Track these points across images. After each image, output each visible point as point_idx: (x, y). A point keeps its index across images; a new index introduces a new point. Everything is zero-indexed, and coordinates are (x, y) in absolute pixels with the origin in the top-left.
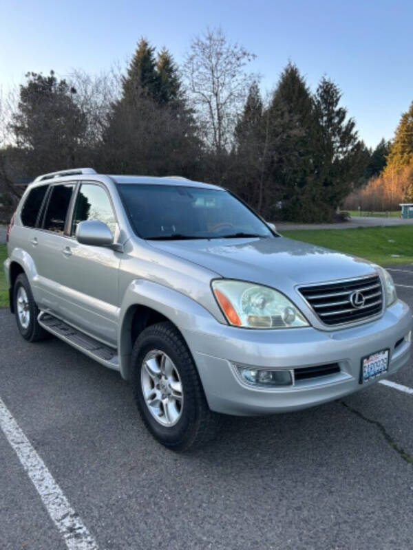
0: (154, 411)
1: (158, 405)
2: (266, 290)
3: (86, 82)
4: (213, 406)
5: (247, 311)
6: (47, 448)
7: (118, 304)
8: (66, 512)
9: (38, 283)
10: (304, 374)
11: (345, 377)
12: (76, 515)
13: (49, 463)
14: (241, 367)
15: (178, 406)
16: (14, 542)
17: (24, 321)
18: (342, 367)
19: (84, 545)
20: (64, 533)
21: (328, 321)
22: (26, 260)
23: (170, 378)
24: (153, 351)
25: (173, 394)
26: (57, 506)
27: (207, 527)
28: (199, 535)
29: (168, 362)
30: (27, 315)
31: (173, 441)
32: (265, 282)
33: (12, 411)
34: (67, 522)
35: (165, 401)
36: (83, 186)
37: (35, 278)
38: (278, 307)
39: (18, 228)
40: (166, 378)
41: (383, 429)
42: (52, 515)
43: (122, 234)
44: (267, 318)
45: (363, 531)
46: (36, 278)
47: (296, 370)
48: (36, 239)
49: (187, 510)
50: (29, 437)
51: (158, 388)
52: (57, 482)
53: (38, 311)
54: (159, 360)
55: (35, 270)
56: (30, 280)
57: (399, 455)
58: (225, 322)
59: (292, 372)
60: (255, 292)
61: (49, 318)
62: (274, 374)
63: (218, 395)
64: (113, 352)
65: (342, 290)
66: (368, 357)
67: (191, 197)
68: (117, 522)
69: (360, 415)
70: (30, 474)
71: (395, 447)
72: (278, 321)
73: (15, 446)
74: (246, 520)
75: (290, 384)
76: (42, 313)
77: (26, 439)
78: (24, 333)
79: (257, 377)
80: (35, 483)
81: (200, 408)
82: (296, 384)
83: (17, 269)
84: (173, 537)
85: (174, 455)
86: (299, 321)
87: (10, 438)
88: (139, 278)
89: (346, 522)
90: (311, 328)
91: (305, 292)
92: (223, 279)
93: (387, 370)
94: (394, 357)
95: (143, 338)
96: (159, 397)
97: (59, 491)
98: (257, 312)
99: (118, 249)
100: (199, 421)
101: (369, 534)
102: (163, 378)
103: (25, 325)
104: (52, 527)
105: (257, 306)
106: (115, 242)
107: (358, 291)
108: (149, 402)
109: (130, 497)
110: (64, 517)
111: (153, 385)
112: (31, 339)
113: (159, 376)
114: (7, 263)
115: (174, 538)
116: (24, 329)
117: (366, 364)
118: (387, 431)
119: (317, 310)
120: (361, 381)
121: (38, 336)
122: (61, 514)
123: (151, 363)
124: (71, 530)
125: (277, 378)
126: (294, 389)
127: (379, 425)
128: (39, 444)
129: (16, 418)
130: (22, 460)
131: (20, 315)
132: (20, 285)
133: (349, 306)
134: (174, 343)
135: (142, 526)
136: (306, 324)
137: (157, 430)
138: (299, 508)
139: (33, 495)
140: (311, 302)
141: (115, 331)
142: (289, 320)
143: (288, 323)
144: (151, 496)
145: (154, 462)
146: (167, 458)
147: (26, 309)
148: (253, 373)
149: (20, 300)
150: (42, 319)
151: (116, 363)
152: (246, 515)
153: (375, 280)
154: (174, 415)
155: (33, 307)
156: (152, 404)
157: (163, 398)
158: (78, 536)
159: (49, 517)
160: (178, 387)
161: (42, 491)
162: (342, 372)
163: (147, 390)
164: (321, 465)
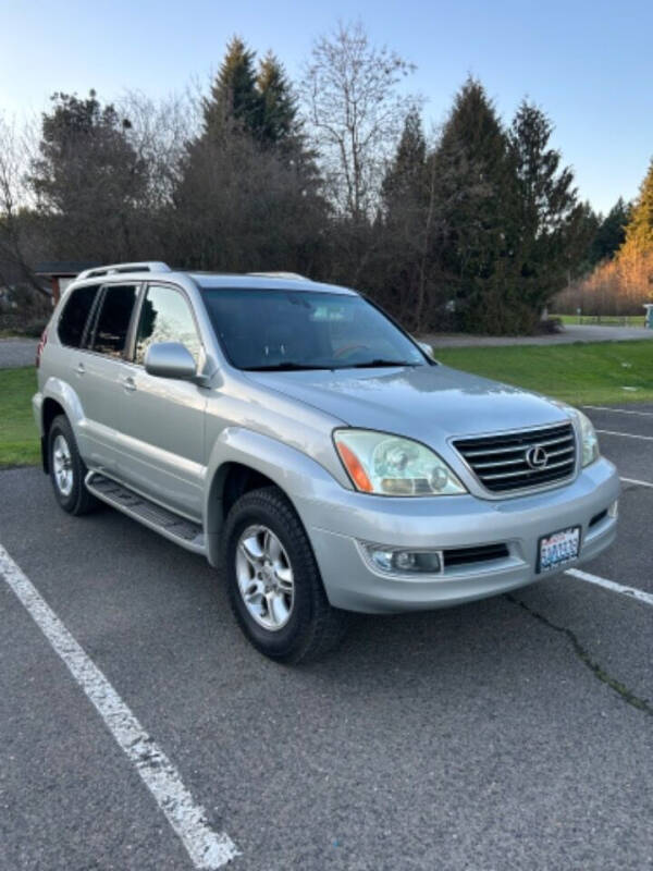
0: (255, 610)
1: (259, 601)
2: (408, 444)
3: (147, 110)
4: (334, 600)
5: (381, 471)
6: (108, 657)
7: (203, 461)
8: (138, 736)
9: (87, 431)
10: (458, 557)
11: (515, 563)
12: (151, 740)
13: (111, 677)
14: (372, 548)
15: (287, 602)
16: (71, 772)
17: (64, 483)
18: (512, 549)
19: (163, 774)
20: (137, 761)
21: (492, 486)
22: (66, 395)
23: (277, 564)
24: (254, 527)
25: (280, 586)
26: (126, 730)
27: (324, 756)
28: (313, 766)
29: (274, 542)
30: (69, 476)
31: (281, 650)
32: (407, 432)
33: (56, 609)
34: (140, 748)
35: (269, 596)
36: (151, 290)
37: (81, 422)
38: (424, 466)
39: (53, 349)
40: (271, 564)
41: (574, 639)
42: (119, 740)
43: (209, 362)
44: (408, 482)
45: (530, 764)
46: (83, 423)
47: (446, 553)
48: (81, 365)
49: (298, 736)
50: (82, 643)
51: (261, 579)
52: (124, 700)
53: (86, 471)
54: (261, 538)
55: (80, 409)
56: (72, 425)
57: (590, 673)
58: (351, 487)
59: (441, 557)
60: (392, 447)
61: (100, 480)
62: (417, 557)
63: (340, 586)
64: (198, 528)
65: (516, 444)
66: (548, 537)
67: (307, 306)
68: (205, 749)
69: (545, 621)
70: (87, 690)
71: (588, 663)
72: (423, 486)
73: (63, 655)
74: (376, 749)
75: (437, 570)
76: (91, 473)
77: (78, 647)
78: (65, 502)
79: (394, 562)
80: (93, 700)
81: (317, 603)
82: (446, 572)
83: (53, 408)
84: (280, 767)
85: (282, 669)
86: (452, 486)
87: (55, 644)
88: (233, 425)
89: (508, 753)
90: (469, 496)
91: (462, 446)
92: (350, 428)
93: (577, 555)
94: (589, 538)
95: (239, 509)
96: (261, 589)
97: (127, 711)
98: (396, 474)
99: (202, 383)
100: (315, 623)
101: (538, 768)
102: (267, 564)
103: (66, 491)
104: (120, 753)
105: (395, 465)
106: (199, 374)
107: (538, 446)
108: (246, 597)
109: (222, 720)
110: (136, 742)
111: (252, 574)
112: (76, 511)
113: (262, 561)
114: (38, 400)
115: (282, 768)
116: (63, 497)
117: (546, 545)
118: (580, 642)
119: (478, 472)
120: (538, 570)
121: (85, 506)
122: (130, 739)
123: (250, 544)
124: (145, 757)
125: (421, 562)
126: (441, 577)
127: (569, 632)
128: (95, 653)
129: (62, 619)
130: (75, 673)
131: (58, 476)
132: (58, 432)
133: (524, 466)
134: (283, 515)
135: (239, 754)
136: (463, 490)
137: (259, 635)
138: (449, 736)
139: (92, 715)
140: (470, 460)
141: (200, 500)
142: (442, 484)
143: (438, 489)
144: (249, 719)
145: (255, 678)
146: (272, 672)
147: (66, 467)
148: (389, 556)
149: (58, 454)
150: (91, 482)
151: (201, 545)
152: (377, 742)
153: (566, 429)
154: (282, 614)
155: (78, 465)
156: (252, 600)
157: (267, 592)
158: (154, 765)
159: (115, 742)
160: (287, 575)
161: (104, 711)
162: (512, 557)
163: (244, 581)
164: (482, 684)
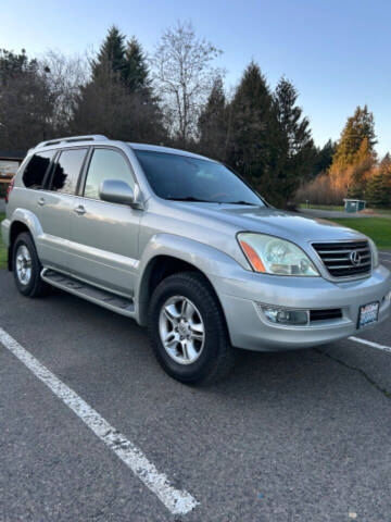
0: (172, 352)
1: (175, 346)
2: (285, 243)
4: (235, 342)
5: (269, 259)
6: (74, 381)
7: (137, 257)
8: (108, 429)
9: (44, 241)
10: (319, 315)
11: (346, 321)
12: (118, 432)
13: (80, 393)
14: (264, 307)
15: (197, 344)
16: (68, 453)
17: (24, 276)
18: (344, 312)
19: (131, 453)
20: (111, 445)
21: (334, 273)
22: (29, 218)
23: (190, 321)
24: (175, 297)
25: (192, 335)
26: (100, 427)
27: (235, 441)
28: (230, 447)
29: (190, 306)
30: (28, 273)
31: (191, 378)
32: (287, 237)
33: (32, 352)
34: (112, 437)
35: (183, 343)
36: (96, 151)
37: (41, 236)
38: (295, 257)
39: (18, 190)
40: (186, 321)
41: (365, 375)
42: (96, 432)
43: (141, 196)
44: (286, 267)
45: (366, 446)
46: (43, 236)
47: (312, 312)
48: (42, 199)
49: (215, 430)
50: (54, 372)
51: (177, 331)
52: (93, 407)
53: (42, 268)
54: (178, 306)
55: (39, 227)
56: (34, 237)
57: (380, 394)
58: (249, 268)
59: (308, 313)
60: (275, 245)
61: (51, 273)
62: (290, 313)
64: (128, 301)
65: (342, 249)
66: (364, 307)
68: (155, 437)
70: (66, 401)
71: (378, 388)
72: (294, 269)
73: (44, 380)
74: (267, 437)
75: (305, 323)
76: (45, 269)
77: (53, 376)
78: (23, 289)
79: (277, 317)
80: (71, 406)
81: (222, 345)
82: (311, 324)
83: (19, 228)
84: (208, 448)
85: (191, 390)
86: (311, 271)
87: (37, 374)
88: (159, 234)
89: (350, 440)
90: (321, 278)
91: (317, 247)
92: (248, 232)
93: (377, 319)
94: (381, 310)
95: (163, 287)
96: (177, 338)
97: (96, 414)
98: (278, 261)
99: (135, 206)
100: (219, 357)
101: (371, 448)
102: (182, 321)
103: (24, 282)
104: (99, 441)
105: (279, 256)
106: (135, 201)
107: (355, 251)
108: (166, 344)
109: (161, 419)
110: (108, 433)
111: (170, 328)
112: (32, 293)
113: (179, 320)
114: (7, 223)
115: (210, 449)
116: (22, 285)
117: (363, 312)
118: (369, 376)
119: (326, 264)
120: (358, 327)
121: (40, 291)
122: (104, 431)
123: (170, 308)
124: (117, 443)
125: (292, 317)
126: (308, 328)
127: (361, 371)
128: (66, 378)
129: (37, 358)
130: (55, 391)
131: (19, 273)
132: (21, 243)
133: (349, 263)
134: (198, 289)
135: (179, 440)
136: (317, 274)
137: (174, 368)
138: (309, 430)
139: (74, 417)
140: (322, 256)
141: (136, 285)
142: (305, 269)
143: (303, 272)
144: (180, 419)
145: (174, 394)
146: (186, 392)
147: (26, 267)
148: (275, 314)
149: (20, 258)
150: (45, 275)
151: (134, 312)
152: (266, 433)
154: (193, 354)
155: (36, 264)
156: (169, 346)
157: (182, 339)
158: (124, 448)
159: (94, 433)
160: (200, 328)
161: (80, 414)
162: (344, 318)
163: (164, 333)
164: (319, 399)
